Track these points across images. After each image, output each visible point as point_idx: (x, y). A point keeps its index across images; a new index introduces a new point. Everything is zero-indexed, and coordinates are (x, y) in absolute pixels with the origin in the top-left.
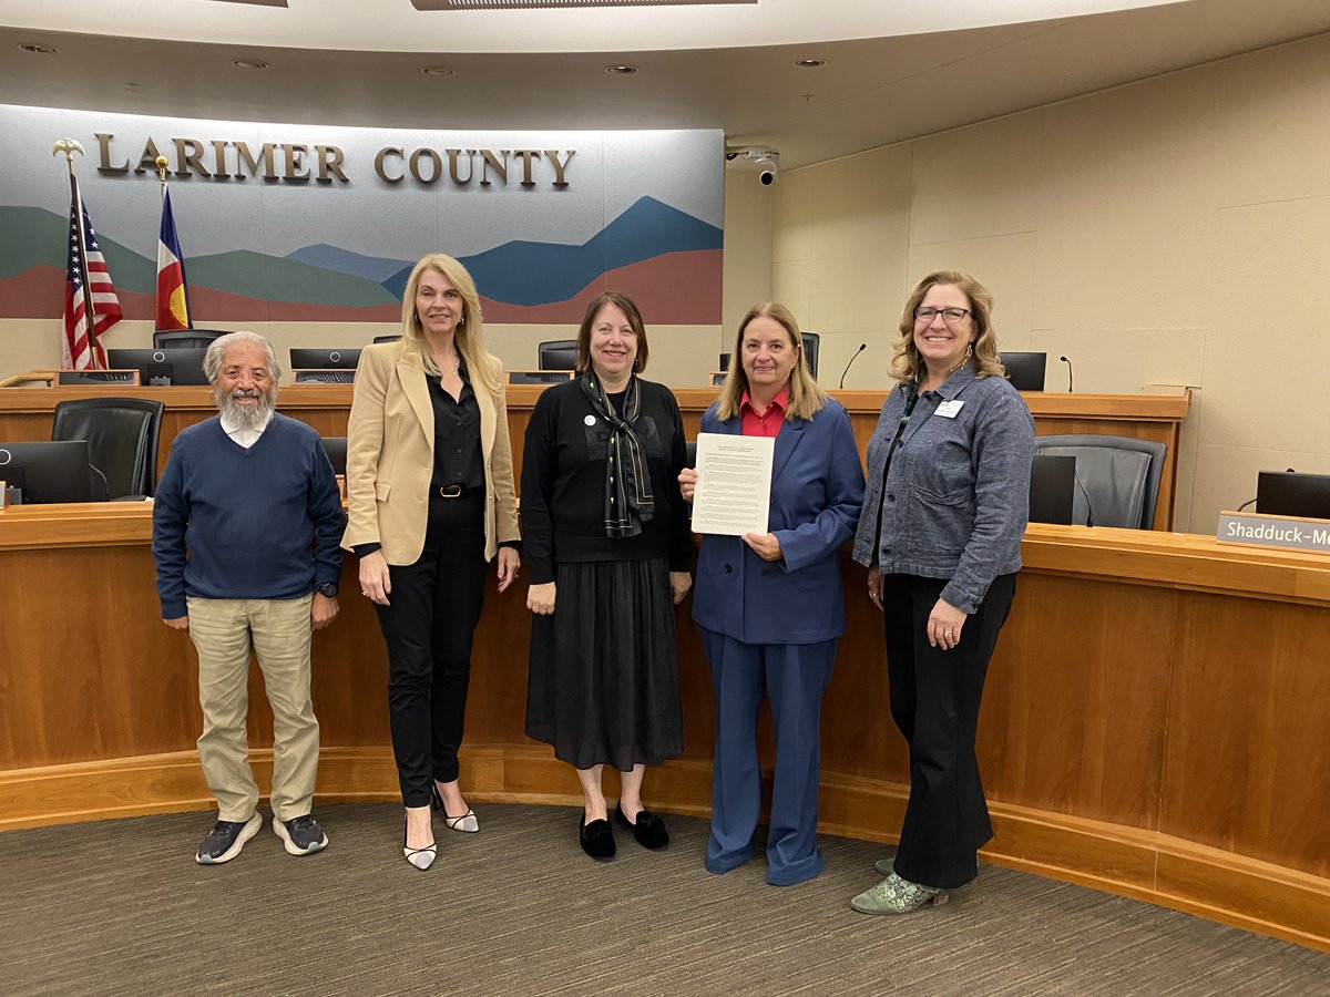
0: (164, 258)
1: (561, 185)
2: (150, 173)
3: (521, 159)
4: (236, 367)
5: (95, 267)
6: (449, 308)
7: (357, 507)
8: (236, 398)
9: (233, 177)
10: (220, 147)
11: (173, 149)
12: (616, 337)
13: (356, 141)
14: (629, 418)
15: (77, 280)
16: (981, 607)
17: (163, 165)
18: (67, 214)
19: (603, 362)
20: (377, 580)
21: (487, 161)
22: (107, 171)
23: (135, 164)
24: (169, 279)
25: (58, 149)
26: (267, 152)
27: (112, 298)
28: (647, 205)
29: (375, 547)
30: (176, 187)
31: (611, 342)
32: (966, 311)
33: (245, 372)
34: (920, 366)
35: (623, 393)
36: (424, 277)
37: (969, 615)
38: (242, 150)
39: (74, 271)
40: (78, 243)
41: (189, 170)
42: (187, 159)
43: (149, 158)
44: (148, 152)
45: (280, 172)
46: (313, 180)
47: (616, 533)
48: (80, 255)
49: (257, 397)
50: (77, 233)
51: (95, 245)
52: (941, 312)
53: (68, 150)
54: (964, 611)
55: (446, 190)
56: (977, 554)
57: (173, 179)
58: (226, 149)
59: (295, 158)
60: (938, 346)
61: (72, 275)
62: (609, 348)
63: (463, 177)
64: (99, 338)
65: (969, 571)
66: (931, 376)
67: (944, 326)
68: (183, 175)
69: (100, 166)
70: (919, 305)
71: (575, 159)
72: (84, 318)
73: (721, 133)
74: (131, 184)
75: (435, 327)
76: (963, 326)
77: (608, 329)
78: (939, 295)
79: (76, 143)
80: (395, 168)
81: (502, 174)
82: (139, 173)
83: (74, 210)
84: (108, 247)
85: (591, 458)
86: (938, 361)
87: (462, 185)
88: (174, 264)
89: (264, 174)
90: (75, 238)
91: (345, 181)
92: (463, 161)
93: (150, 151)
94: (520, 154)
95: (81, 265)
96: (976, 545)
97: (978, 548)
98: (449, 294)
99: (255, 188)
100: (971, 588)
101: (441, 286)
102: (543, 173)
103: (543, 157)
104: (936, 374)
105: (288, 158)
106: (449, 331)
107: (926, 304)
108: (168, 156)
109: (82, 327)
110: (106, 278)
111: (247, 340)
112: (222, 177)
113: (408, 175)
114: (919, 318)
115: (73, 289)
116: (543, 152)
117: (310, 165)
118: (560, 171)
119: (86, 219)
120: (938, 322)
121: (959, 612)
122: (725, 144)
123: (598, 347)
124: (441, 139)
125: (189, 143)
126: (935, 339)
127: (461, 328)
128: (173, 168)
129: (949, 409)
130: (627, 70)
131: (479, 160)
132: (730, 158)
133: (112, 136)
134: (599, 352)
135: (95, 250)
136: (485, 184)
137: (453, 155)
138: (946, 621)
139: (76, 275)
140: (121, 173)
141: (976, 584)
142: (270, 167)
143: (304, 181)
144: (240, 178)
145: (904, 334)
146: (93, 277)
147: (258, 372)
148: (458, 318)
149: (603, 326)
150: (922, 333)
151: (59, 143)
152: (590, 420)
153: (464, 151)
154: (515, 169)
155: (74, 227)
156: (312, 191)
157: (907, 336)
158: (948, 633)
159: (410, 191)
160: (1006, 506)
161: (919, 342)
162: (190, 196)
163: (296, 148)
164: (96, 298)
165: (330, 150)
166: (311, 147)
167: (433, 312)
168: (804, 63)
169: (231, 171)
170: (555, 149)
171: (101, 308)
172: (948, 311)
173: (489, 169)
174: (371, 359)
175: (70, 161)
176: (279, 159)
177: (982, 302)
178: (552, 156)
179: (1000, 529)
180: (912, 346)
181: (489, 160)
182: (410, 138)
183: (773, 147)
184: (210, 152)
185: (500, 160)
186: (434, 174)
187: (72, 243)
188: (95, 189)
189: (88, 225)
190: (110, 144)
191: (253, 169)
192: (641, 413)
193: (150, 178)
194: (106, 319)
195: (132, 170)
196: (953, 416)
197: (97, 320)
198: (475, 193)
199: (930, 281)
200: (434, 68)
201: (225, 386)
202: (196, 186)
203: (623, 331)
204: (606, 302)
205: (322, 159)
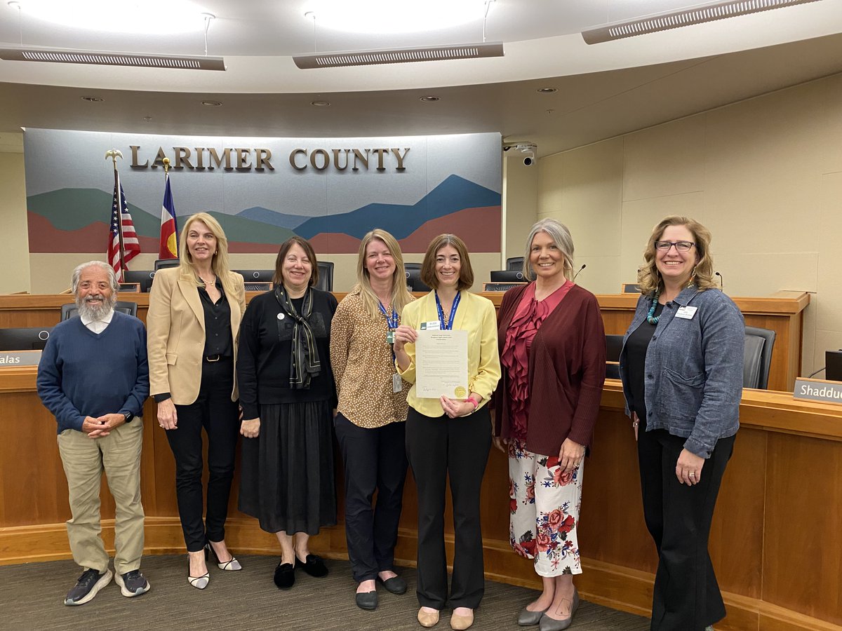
0: (165, 216)
1: (401, 169)
2: (160, 167)
3: (377, 154)
4: (88, 281)
5: (127, 223)
6: (207, 244)
7: (156, 370)
8: (88, 300)
9: (206, 168)
10: (200, 151)
11: (174, 153)
12: (299, 263)
13: (278, 145)
14: (305, 315)
15: (115, 231)
16: (713, 453)
17: (167, 163)
18: (112, 192)
19: (291, 278)
20: (169, 416)
21: (356, 155)
22: (136, 167)
23: (152, 163)
24: (168, 229)
25: (109, 155)
26: (227, 153)
27: (135, 241)
28: (454, 181)
29: (167, 396)
30: (174, 176)
31: (296, 266)
32: (692, 244)
33: (94, 285)
34: (660, 282)
35: (303, 298)
36: (192, 225)
37: (706, 460)
38: (212, 153)
39: (114, 225)
40: (117, 209)
41: (182, 165)
42: (181, 159)
43: (160, 159)
44: (159, 156)
45: (234, 165)
46: (253, 169)
47: (295, 385)
48: (118, 216)
49: (102, 300)
50: (117, 202)
51: (127, 210)
52: (675, 244)
53: (114, 156)
54: (702, 457)
55: (332, 174)
56: (708, 415)
57: (173, 171)
58: (203, 152)
59: (243, 157)
60: (672, 267)
61: (113, 228)
62: (294, 270)
63: (342, 166)
64: (127, 264)
65: (702, 428)
66: (668, 289)
67: (677, 254)
68: (178, 168)
69: (132, 164)
70: (658, 240)
71: (409, 153)
72: (119, 253)
73: (499, 135)
74: (149, 174)
75: (198, 256)
76: (690, 253)
77: (295, 259)
78: (672, 233)
79: (118, 151)
80: (301, 161)
81: (366, 164)
82: (154, 168)
83: (116, 190)
84: (135, 211)
85: (280, 339)
86: (673, 278)
87: (341, 170)
88: (171, 220)
89: (225, 166)
90: (115, 206)
91: (272, 169)
92: (342, 156)
93: (161, 155)
94: (376, 151)
95: (118, 222)
96: (706, 409)
97: (708, 411)
98: (206, 235)
99: (219, 174)
100: (705, 440)
101: (203, 230)
102: (390, 162)
103: (390, 153)
104: (672, 288)
105: (239, 156)
106: (208, 258)
107: (665, 238)
108: (170, 158)
109: (117, 258)
110: (132, 229)
111: (96, 265)
112: (201, 169)
113: (309, 165)
114: (659, 249)
115: (113, 235)
116: (390, 150)
117: (252, 160)
118: (400, 160)
119: (122, 195)
120: (673, 251)
121: (699, 459)
122: (503, 141)
123: (288, 269)
124: (329, 143)
125: (182, 150)
126: (671, 263)
127: (215, 257)
128: (173, 164)
129: (687, 312)
130: (434, 99)
131: (352, 156)
132: (506, 150)
133: (139, 147)
134: (288, 272)
135: (126, 212)
136: (355, 170)
137: (337, 152)
138: (689, 465)
139: (115, 228)
140: (144, 168)
141: (709, 437)
142: (228, 162)
143: (248, 170)
144: (211, 169)
145: (648, 261)
146: (124, 229)
147: (103, 284)
148: (213, 251)
149: (291, 257)
150: (661, 259)
151: (109, 152)
152: (281, 316)
153: (343, 150)
154: (373, 160)
155: (115, 200)
156: (252, 176)
157: (651, 261)
158: (691, 474)
159: (311, 175)
160: (726, 380)
161: (660, 266)
162: (181, 180)
163: (243, 151)
164: (126, 241)
165: (263, 151)
166: (252, 149)
167: (197, 246)
168: (543, 90)
169: (206, 165)
170: (398, 148)
171: (129, 246)
172: (679, 244)
173: (358, 161)
174: (162, 278)
175: (114, 162)
176: (234, 156)
177: (703, 237)
178: (396, 152)
179: (722, 396)
180: (654, 268)
181: (358, 156)
182: (311, 143)
183: (533, 142)
184: (194, 155)
185: (364, 155)
186: (325, 164)
187: (114, 209)
188: (128, 177)
189: (123, 199)
190: (138, 151)
191: (219, 163)
192: (313, 311)
193: (160, 171)
194: (131, 253)
195: (149, 167)
196: (691, 318)
197: (126, 253)
198: (349, 175)
199: (666, 223)
200: (317, 102)
201: (81, 293)
202: (186, 174)
203: (303, 260)
204: (293, 243)
205: (259, 157)
